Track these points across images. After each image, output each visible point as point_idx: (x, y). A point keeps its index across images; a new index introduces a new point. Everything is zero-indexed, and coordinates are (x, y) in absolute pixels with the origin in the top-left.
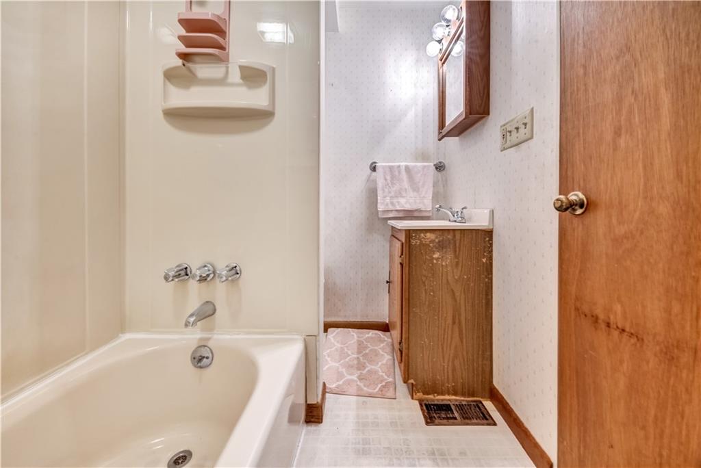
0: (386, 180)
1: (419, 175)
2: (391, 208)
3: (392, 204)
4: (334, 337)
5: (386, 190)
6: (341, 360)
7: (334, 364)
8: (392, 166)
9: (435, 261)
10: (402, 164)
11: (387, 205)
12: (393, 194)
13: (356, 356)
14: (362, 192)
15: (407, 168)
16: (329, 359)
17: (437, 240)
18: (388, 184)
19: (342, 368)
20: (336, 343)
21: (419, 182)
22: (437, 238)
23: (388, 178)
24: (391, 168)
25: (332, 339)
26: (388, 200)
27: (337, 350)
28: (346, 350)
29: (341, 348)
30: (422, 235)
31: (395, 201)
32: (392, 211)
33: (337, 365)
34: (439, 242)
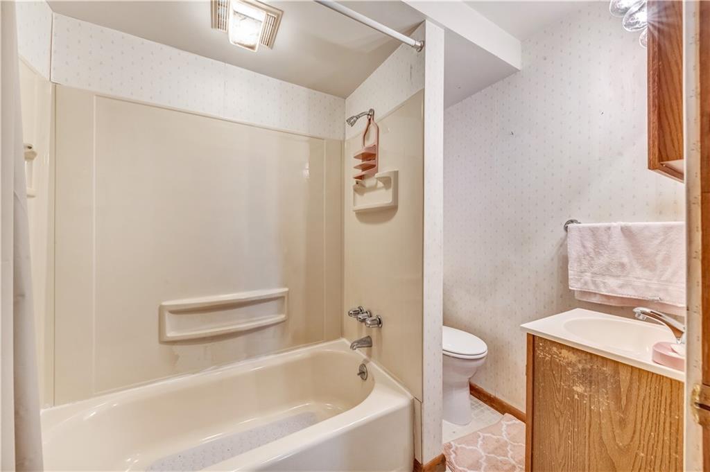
0: (584, 247)
1: (657, 242)
2: (592, 289)
3: (594, 283)
4: (508, 426)
5: (585, 263)
6: (493, 453)
7: (481, 451)
8: (597, 229)
9: (576, 396)
10: (614, 224)
11: (586, 283)
12: (595, 269)
13: (514, 462)
14: (552, 260)
15: (626, 232)
16: (480, 442)
17: (580, 366)
18: (588, 254)
19: (484, 461)
20: (504, 434)
21: (656, 255)
22: (580, 362)
23: (589, 245)
24: (594, 231)
25: (505, 426)
26: (588, 276)
27: (498, 441)
28: (508, 448)
29: (506, 441)
30: (555, 349)
31: (599, 279)
32: (595, 294)
33: (483, 454)
34: (584, 370)
